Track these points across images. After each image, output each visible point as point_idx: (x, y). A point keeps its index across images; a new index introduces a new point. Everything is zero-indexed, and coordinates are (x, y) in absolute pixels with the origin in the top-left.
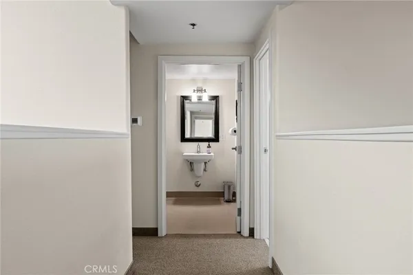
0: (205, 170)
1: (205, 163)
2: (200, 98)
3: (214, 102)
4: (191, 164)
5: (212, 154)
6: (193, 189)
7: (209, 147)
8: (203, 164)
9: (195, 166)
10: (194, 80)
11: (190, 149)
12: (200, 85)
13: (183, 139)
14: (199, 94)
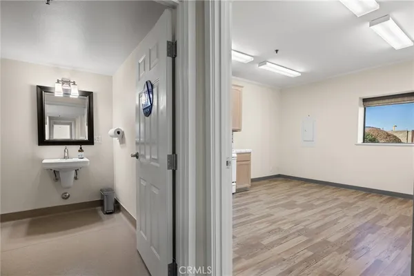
0: (76, 178)
1: (76, 170)
2: (67, 93)
3: (86, 98)
4: (55, 174)
5: (85, 159)
6: (59, 202)
7: (81, 150)
8: (74, 171)
9: (61, 175)
10: (57, 69)
11: (52, 156)
12: (66, 76)
13: (42, 141)
14: (66, 87)
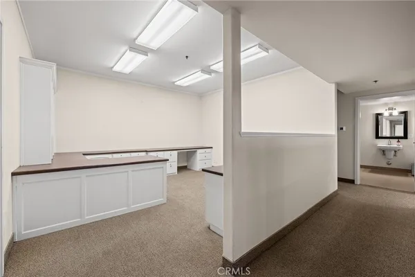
0: (395, 155)
1: (395, 151)
2: (391, 115)
3: (403, 115)
4: (383, 151)
5: (401, 146)
6: (385, 166)
7: (399, 142)
8: (393, 152)
9: (386, 152)
10: (386, 104)
11: (382, 143)
12: (391, 106)
13: (377, 137)
14: (390, 111)
